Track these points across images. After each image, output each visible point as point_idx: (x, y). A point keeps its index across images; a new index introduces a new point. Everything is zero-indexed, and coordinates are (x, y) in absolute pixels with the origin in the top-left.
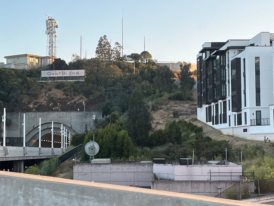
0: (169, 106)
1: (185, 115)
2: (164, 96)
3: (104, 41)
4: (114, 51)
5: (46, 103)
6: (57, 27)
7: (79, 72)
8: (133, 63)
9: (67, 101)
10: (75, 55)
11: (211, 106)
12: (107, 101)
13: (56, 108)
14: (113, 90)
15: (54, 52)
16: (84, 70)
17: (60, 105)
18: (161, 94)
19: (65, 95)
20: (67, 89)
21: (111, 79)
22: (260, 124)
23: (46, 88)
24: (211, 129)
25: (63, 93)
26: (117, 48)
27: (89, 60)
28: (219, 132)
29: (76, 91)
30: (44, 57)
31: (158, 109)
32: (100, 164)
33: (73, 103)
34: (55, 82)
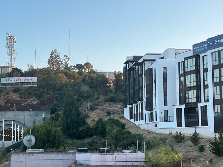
0: (104, 106)
1: (116, 114)
2: (101, 98)
3: (55, 54)
4: (63, 62)
5: (4, 104)
6: (16, 43)
7: (33, 79)
8: (77, 72)
9: (22, 102)
10: (30, 65)
11: (133, 106)
12: (55, 103)
13: (12, 108)
14: (60, 94)
15: (12, 63)
16: (37, 77)
17: (16, 106)
18: (98, 97)
19: (20, 98)
20: (22, 93)
21: (59, 84)
22: (167, 121)
23: (4, 92)
24: (133, 125)
25: (19, 96)
26: (65, 59)
27: (41, 69)
28: (138, 127)
29: (29, 95)
30: (4, 67)
31: (95, 109)
32: (33, 153)
33: (27, 104)
34: (12, 87)
